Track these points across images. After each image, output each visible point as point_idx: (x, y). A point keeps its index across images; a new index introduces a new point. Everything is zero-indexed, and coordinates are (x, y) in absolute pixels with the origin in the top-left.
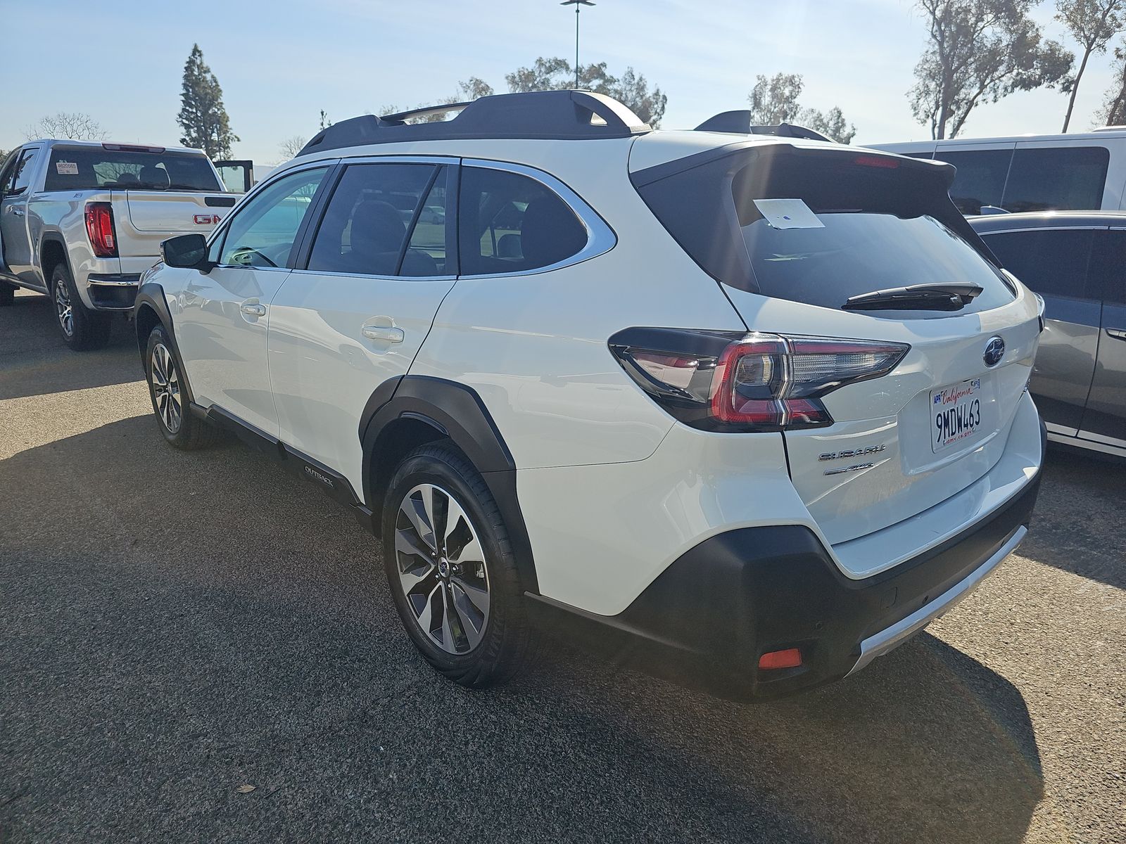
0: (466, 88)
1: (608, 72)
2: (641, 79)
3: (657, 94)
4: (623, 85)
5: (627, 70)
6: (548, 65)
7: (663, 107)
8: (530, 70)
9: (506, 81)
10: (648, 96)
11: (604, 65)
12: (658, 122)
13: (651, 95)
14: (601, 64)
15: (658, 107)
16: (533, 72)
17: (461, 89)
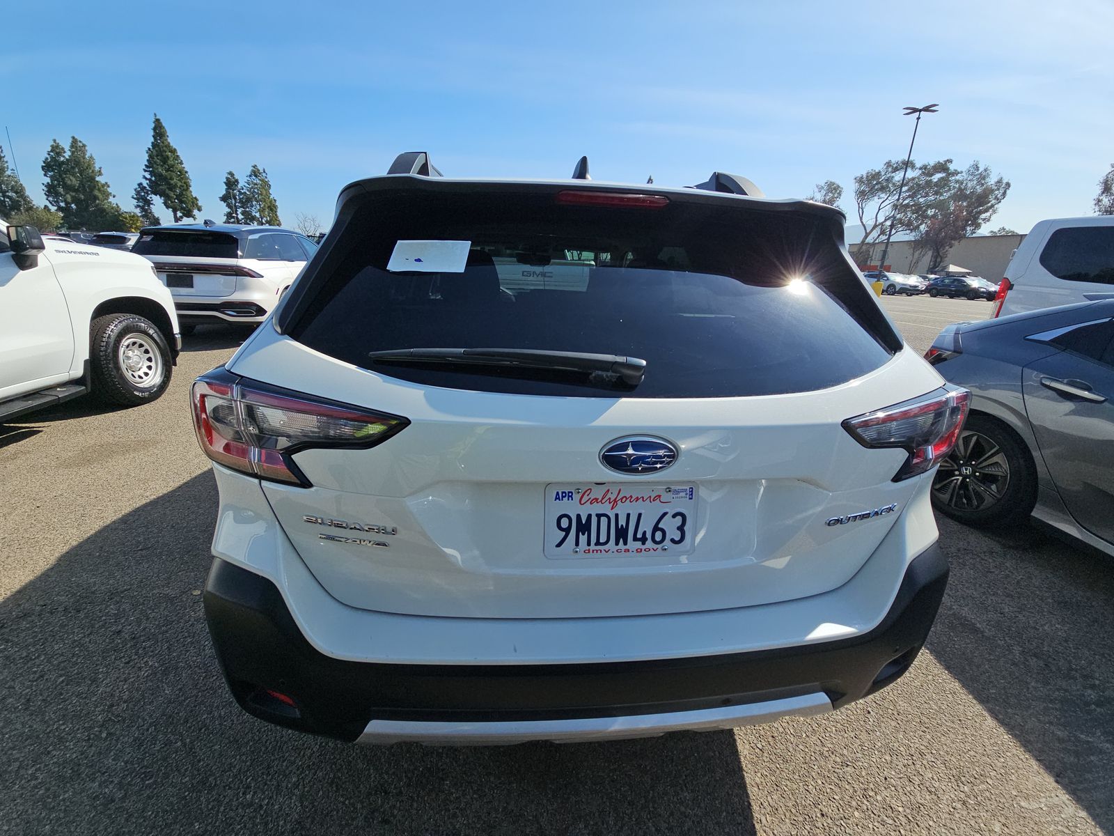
0: (820, 189)
1: (952, 167)
2: (986, 170)
3: (1000, 182)
4: (966, 177)
5: (972, 163)
6: (895, 166)
7: (1004, 194)
8: (877, 171)
9: (854, 181)
10: (989, 184)
11: (950, 161)
12: (996, 206)
13: (993, 183)
14: (948, 160)
15: (999, 193)
16: (880, 172)
17: (816, 190)
